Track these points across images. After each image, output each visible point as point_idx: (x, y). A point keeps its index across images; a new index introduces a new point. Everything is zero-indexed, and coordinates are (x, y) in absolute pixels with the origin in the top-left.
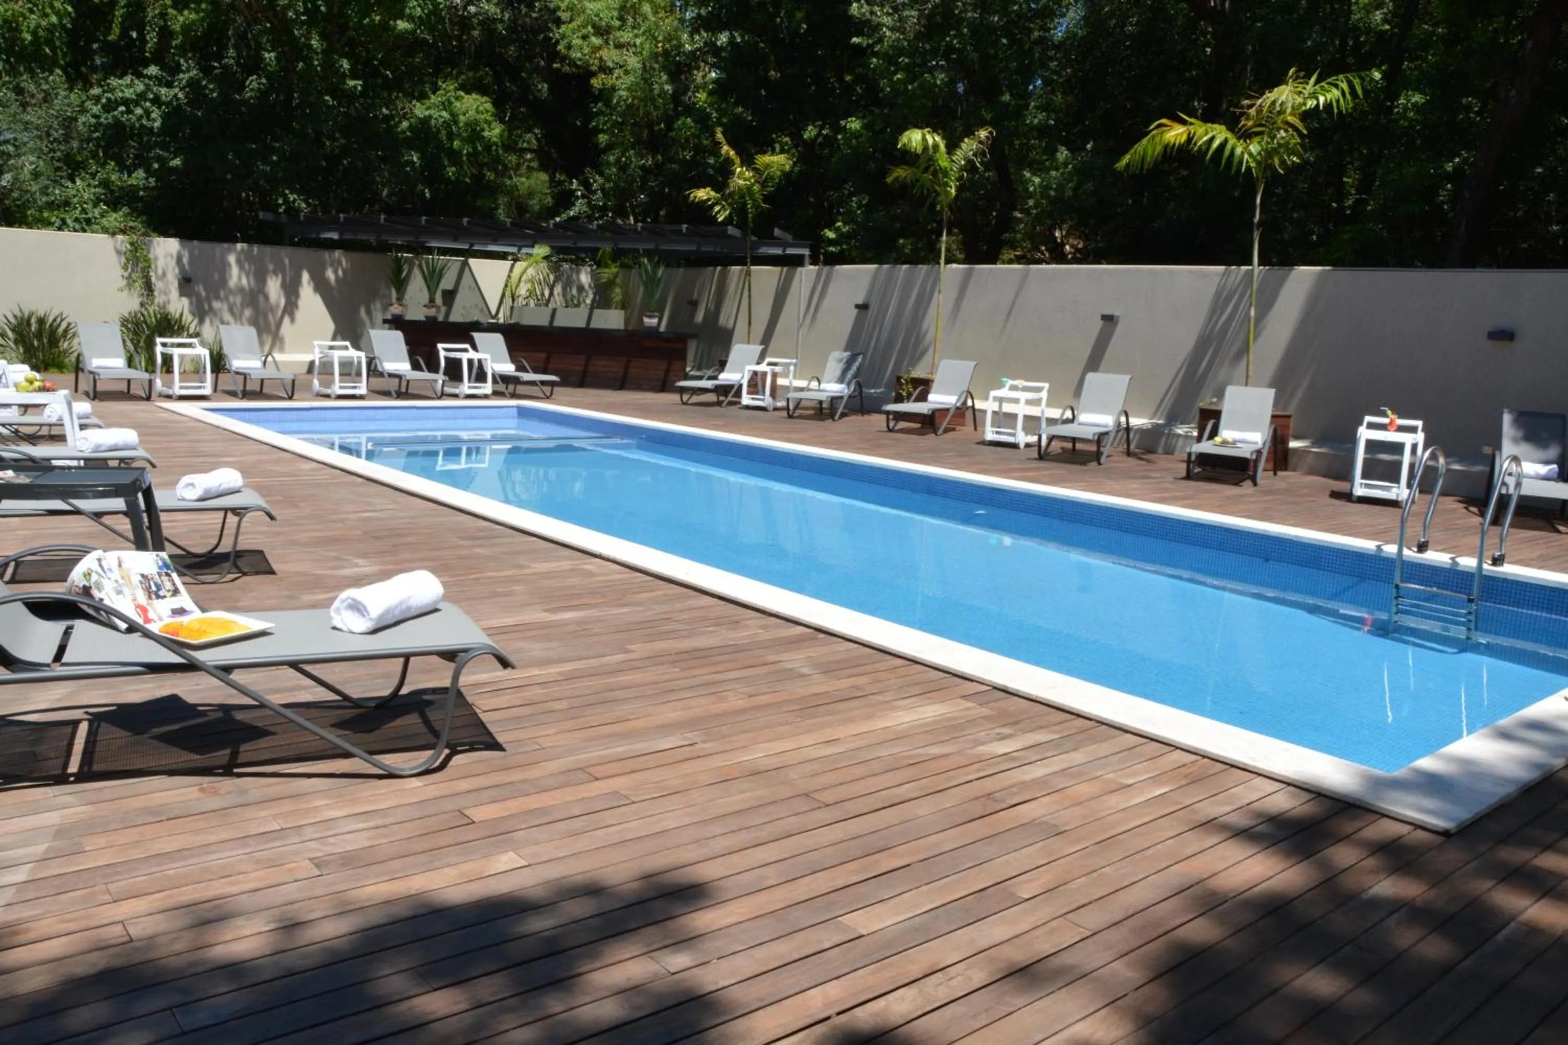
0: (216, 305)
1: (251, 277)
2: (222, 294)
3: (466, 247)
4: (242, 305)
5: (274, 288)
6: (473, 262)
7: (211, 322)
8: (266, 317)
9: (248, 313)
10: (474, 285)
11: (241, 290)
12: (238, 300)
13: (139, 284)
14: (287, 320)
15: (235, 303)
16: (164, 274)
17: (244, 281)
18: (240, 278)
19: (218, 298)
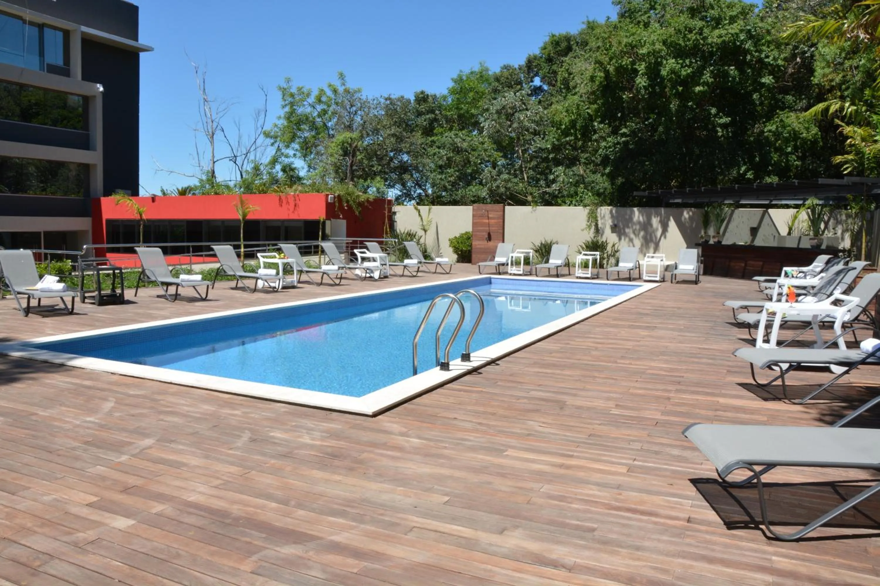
0: (627, 230)
1: (644, 217)
2: (630, 225)
3: (767, 202)
4: (639, 230)
5: (655, 221)
6: (770, 211)
7: (625, 239)
8: (651, 235)
9: (642, 233)
10: (771, 223)
11: (639, 223)
12: (638, 227)
13: (593, 228)
14: (662, 238)
15: (636, 229)
16: (604, 217)
17: (641, 219)
18: (639, 217)
19: (628, 227)
